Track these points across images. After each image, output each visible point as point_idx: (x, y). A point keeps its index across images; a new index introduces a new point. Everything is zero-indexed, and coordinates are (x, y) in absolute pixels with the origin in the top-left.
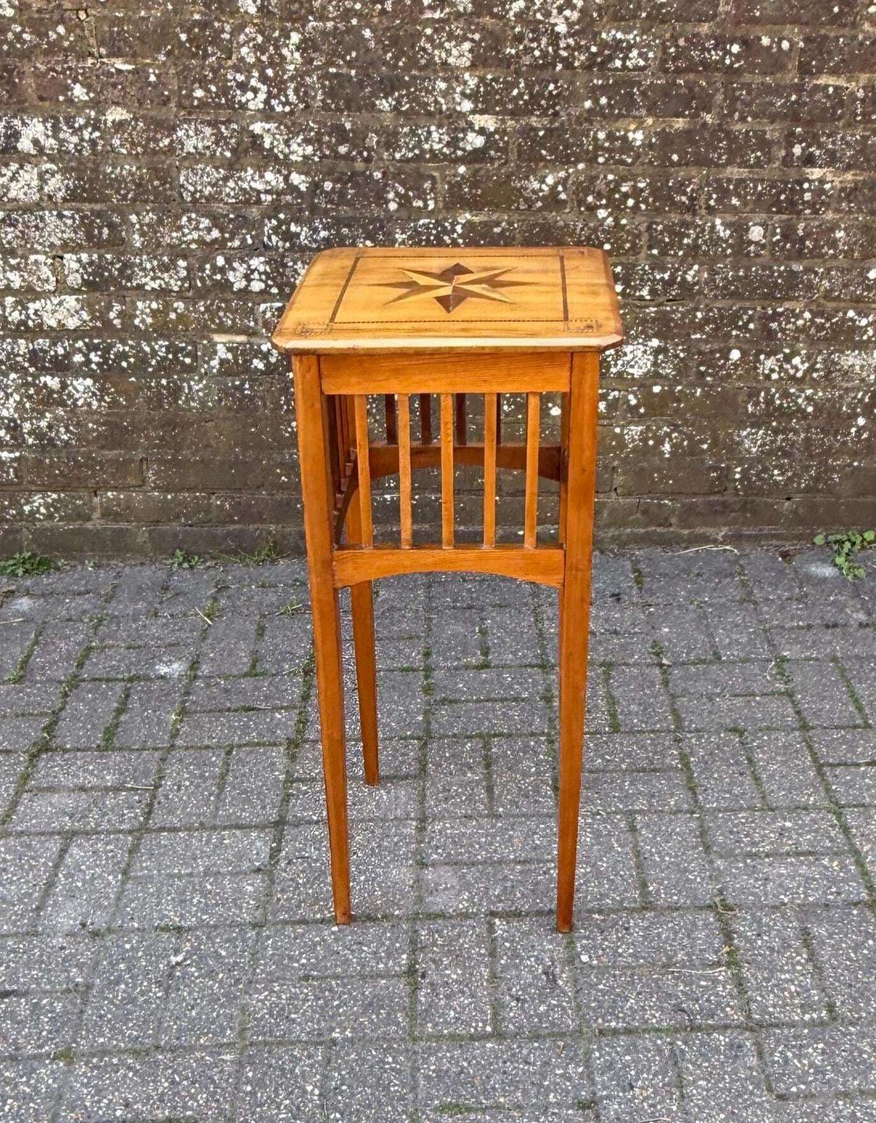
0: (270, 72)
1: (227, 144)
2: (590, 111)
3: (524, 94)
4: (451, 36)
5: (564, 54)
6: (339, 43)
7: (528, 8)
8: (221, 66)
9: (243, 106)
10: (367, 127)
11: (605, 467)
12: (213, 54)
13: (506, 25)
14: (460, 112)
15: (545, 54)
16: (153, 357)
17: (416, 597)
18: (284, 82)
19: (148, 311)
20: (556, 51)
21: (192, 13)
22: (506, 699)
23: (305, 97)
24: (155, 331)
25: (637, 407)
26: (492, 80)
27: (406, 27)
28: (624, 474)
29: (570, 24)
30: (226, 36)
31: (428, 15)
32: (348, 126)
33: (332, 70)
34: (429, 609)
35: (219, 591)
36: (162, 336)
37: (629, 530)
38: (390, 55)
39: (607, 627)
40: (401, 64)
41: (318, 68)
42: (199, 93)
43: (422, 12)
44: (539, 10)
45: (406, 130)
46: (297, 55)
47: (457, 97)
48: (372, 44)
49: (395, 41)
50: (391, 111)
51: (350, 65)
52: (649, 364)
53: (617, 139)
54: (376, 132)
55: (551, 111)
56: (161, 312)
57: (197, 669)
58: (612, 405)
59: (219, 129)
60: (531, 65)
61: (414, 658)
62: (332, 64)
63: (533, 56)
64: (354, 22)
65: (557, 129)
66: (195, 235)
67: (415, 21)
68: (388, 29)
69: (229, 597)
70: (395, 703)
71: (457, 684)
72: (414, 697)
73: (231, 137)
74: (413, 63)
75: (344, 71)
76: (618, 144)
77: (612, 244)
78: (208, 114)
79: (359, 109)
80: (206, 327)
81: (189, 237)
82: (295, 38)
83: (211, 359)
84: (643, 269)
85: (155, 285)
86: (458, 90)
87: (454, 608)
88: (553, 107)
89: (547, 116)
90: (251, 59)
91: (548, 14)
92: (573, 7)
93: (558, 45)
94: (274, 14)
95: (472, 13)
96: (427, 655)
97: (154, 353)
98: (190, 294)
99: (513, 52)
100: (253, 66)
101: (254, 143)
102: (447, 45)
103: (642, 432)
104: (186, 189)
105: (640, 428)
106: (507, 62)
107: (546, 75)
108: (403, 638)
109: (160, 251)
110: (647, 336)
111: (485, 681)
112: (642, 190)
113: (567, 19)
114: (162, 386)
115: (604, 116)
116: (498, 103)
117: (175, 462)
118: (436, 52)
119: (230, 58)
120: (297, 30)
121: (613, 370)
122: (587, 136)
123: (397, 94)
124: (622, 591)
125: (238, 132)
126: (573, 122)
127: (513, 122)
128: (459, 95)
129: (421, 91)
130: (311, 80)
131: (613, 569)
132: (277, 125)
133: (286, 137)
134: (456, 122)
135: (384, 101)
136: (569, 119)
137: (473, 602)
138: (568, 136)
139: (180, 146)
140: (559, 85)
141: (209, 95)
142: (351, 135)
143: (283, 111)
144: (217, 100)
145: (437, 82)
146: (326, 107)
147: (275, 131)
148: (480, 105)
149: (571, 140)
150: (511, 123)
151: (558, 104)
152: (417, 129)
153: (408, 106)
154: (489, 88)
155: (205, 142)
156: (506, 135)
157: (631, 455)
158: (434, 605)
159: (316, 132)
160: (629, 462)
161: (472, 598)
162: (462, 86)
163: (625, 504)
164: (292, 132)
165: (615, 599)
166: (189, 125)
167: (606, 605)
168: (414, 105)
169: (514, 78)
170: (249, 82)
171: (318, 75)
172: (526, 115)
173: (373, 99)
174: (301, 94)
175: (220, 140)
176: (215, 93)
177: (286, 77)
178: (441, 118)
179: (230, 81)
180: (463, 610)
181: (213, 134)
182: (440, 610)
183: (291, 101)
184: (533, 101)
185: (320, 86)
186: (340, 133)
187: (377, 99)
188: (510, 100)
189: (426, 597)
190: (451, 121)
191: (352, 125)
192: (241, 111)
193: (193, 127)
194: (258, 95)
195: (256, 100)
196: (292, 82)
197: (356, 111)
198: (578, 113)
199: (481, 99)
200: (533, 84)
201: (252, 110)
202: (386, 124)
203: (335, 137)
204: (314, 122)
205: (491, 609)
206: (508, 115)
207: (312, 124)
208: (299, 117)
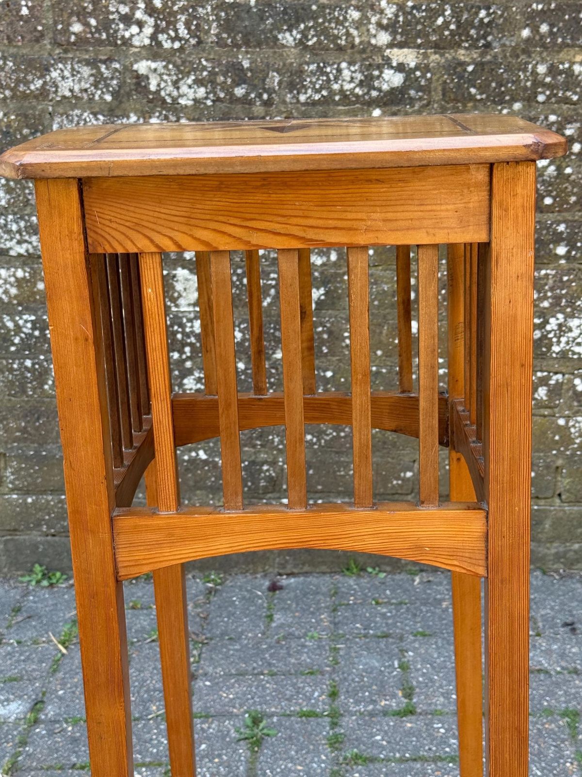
0: (158, 3)
1: (107, 86)
2: (528, 40)
3: (449, 23)
9: (127, 42)
10: (268, 65)
11: (547, 467)
14: (375, 46)
16: (15, 335)
17: (320, 621)
18: (174, 14)
19: (12, 279)
22: (441, 759)
23: (197, 32)
24: (19, 304)
26: (413, 7)
28: (570, 475)
32: (246, 64)
34: (336, 638)
36: (28, 310)
37: (576, 546)
39: (563, 664)
42: (77, 28)
45: (313, 67)
47: (372, 29)
50: (296, 46)
53: (561, 72)
54: (278, 71)
55: (482, 42)
56: (28, 281)
57: (39, 711)
58: (555, 391)
59: (98, 69)
61: (317, 700)
65: (490, 62)
70: (292, 759)
71: (373, 735)
72: (317, 753)
73: (112, 78)
76: (561, 78)
77: (554, 198)
78: (87, 51)
79: (259, 44)
85: (22, 249)
86: (374, 20)
87: (365, 636)
88: (484, 37)
89: (477, 48)
96: (333, 695)
97: (18, 329)
101: (138, 84)
108: (302, 674)
109: (28, 210)
111: (410, 733)
114: (26, 368)
115: (544, 46)
116: (419, 34)
117: (39, 459)
121: (556, 349)
122: (525, 70)
123: (302, 26)
124: (576, 620)
125: (120, 72)
126: (508, 54)
127: (437, 56)
128: (375, 26)
129: (330, 22)
130: (205, 11)
131: (560, 593)
132: (164, 63)
133: (175, 78)
134: (371, 57)
135: (287, 35)
136: (503, 51)
137: (389, 629)
138: (502, 71)
139: (54, 89)
140: (491, 11)
141: (88, 30)
142: (249, 74)
143: (172, 48)
144: (97, 35)
145: (349, 11)
146: (221, 42)
147: (163, 71)
148: (398, 37)
149: (505, 76)
150: (434, 58)
151: (489, 34)
152: (325, 67)
153: (315, 39)
154: (409, 17)
155: (83, 83)
156: (429, 71)
157: (579, 453)
158: (341, 632)
159: (209, 72)
160: (575, 461)
161: (387, 624)
162: (378, 16)
163: (571, 513)
164: (181, 72)
165: (568, 629)
166: (64, 65)
167: (558, 636)
168: (322, 38)
169: (439, 4)
170: (134, 14)
171: (212, 6)
172: (453, 48)
173: (275, 32)
174: (193, 27)
175: (99, 82)
176: (95, 27)
177: (176, 8)
178: (353, 53)
179: (113, 13)
180: (377, 639)
181: (92, 75)
182: (348, 639)
183: (181, 35)
184: (460, 31)
185: (214, 17)
186: (237, 72)
187: (279, 33)
188: (434, 30)
189: (331, 622)
190: (364, 56)
191: (251, 63)
192: (124, 48)
193: (69, 67)
194: (143, 30)
195: (142, 34)
196: (183, 14)
197: (255, 47)
198: (513, 44)
199: (400, 30)
200: (461, 11)
201: (136, 47)
202: (289, 61)
203: (231, 77)
204: (206, 60)
205: (411, 638)
206: (431, 48)
207: (204, 63)
208: (190, 54)
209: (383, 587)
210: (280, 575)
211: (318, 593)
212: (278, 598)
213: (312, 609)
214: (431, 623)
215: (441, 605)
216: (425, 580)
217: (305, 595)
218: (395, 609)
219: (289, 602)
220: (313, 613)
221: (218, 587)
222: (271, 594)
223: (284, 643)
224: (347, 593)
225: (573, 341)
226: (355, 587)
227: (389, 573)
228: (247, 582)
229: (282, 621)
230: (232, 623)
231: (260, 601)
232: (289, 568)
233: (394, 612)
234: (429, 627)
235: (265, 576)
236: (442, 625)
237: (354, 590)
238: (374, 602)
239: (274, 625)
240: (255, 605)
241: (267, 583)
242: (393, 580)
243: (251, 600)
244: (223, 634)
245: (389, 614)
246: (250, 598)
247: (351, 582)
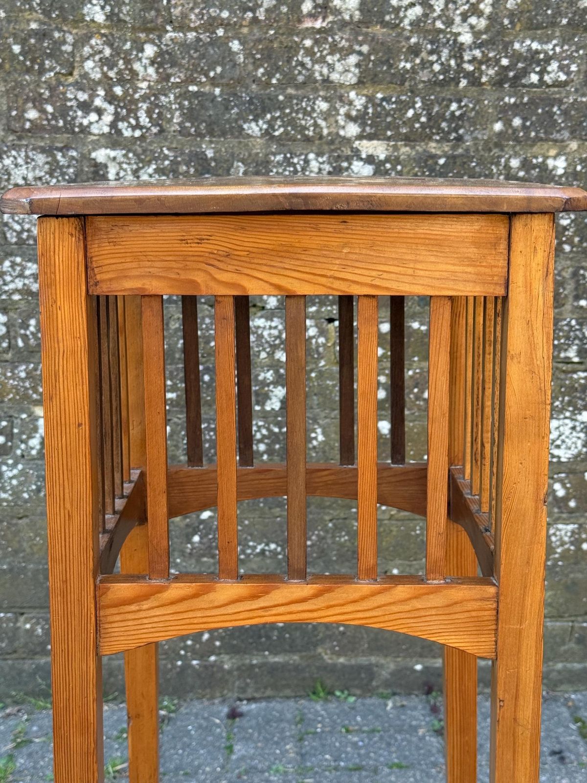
0: (118, 90)
1: (63, 174)
2: (500, 134)
3: (420, 115)
4: (334, 49)
5: (470, 68)
6: (202, 56)
7: (426, 15)
8: (60, 83)
9: (85, 130)
10: (232, 155)
12: (51, 69)
13: (399, 35)
14: (344, 138)
15: (446, 69)
17: (284, 753)
18: (135, 102)
20: (458, 65)
21: (28, 21)
23: (159, 119)
25: (566, 499)
26: (383, 99)
27: (283, 38)
29: (476, 34)
30: (67, 48)
31: (308, 24)
32: (210, 154)
33: (193, 88)
34: (303, 771)
35: (18, 746)
37: (560, 666)
38: (261, 70)
40: (274, 81)
41: (177, 85)
42: (32, 114)
43: (300, 21)
44: (439, 17)
45: (280, 158)
46: (151, 70)
47: (341, 120)
48: (241, 58)
49: (268, 55)
50: (262, 136)
51: (213, 82)
52: (579, 443)
53: (534, 167)
54: (243, 161)
55: (454, 135)
59: (54, 157)
60: (429, 81)
62: (193, 81)
63: (432, 71)
64: (220, 32)
65: (462, 155)
66: (19, 284)
67: (292, 32)
68: (259, 41)
69: (30, 755)
73: (69, 167)
74: (289, 80)
75: (207, 89)
76: (535, 173)
78: (42, 138)
79: (224, 134)
80: (26, 397)
81: (12, 286)
82: (150, 50)
83: (30, 437)
84: (568, 324)
86: (342, 111)
87: (336, 769)
88: (456, 130)
89: (449, 141)
90: (96, 75)
91: (450, 22)
92: (480, 14)
93: (461, 57)
94: (125, 22)
95: (360, 22)
98: (9, 356)
99: (408, 66)
100: (99, 83)
101: (96, 173)
102: (329, 59)
103: (573, 532)
104: (11, 228)
105: (571, 527)
106: (401, 78)
107: (447, 94)
110: (576, 408)
112: (565, 229)
113: (472, 27)
115: (517, 140)
116: (389, 127)
118: (317, 67)
119: (71, 74)
120: (153, 42)
122: (498, 164)
123: (269, 116)
124: (564, 748)
125: (77, 161)
126: (480, 148)
127: (408, 149)
128: (343, 117)
129: (297, 112)
130: (167, 100)
131: (545, 718)
132: (124, 152)
133: (135, 167)
134: (339, 149)
135: (253, 125)
136: (475, 144)
137: (361, 761)
138: (474, 164)
139: (6, 177)
140: (463, 104)
141: (44, 117)
142: (213, 164)
143: (132, 136)
144: (53, 122)
145: (317, 102)
146: (184, 131)
147: (122, 159)
148: (368, 129)
149: (477, 169)
150: (405, 150)
151: (461, 127)
152: (292, 157)
153: (282, 130)
154: (379, 109)
155: (37, 172)
156: (399, 163)
157: (560, 563)
158: (309, 764)
159: (171, 161)
160: (557, 573)
161: (359, 755)
162: (347, 107)
163: (553, 629)
164: (142, 161)
165: (556, 757)
166: (18, 152)
167: (546, 766)
168: (289, 128)
169: (409, 97)
170: (93, 102)
171: (175, 94)
172: (423, 141)
173: (241, 122)
174: (155, 116)
175: (54, 170)
176: (51, 114)
177: (137, 96)
178: (321, 144)
179: (70, 100)
180: (348, 773)
181: (47, 163)
182: (317, 773)
183: (142, 124)
184: (431, 124)
185: (177, 106)
186: (201, 161)
187: (245, 122)
188: (404, 122)
189: (297, 753)
190: (332, 147)
191: (215, 153)
192: (82, 136)
193: (23, 154)
194: (103, 117)
195: (101, 122)
196: (144, 102)
197: (219, 136)
198: (485, 138)
199: (369, 122)
200: (432, 104)
201: (95, 135)
202: (255, 151)
203: (194, 166)
204: (169, 149)
205: (386, 770)
206: (402, 141)
207: (166, 152)
208: (151, 143)
209: (353, 712)
210: (241, 700)
211: (282, 720)
212: (238, 727)
213: (276, 739)
214: (407, 753)
215: (417, 732)
216: (399, 704)
217: (268, 722)
218: (368, 737)
219: (250, 731)
220: (277, 743)
221: (172, 715)
222: (230, 722)
223: (245, 778)
224: (314, 720)
225: (552, 444)
226: (323, 712)
227: (359, 697)
228: (204, 709)
229: (243, 752)
230: (188, 756)
231: (218, 730)
232: (250, 693)
233: (366, 741)
234: (406, 757)
235: (224, 701)
236: (419, 755)
237: (322, 716)
238: (344, 730)
239: (234, 757)
240: (213, 735)
241: (226, 710)
242: (364, 705)
243: (208, 729)
244: (177, 769)
245: (361, 744)
246: (207, 727)
247: (318, 707)
